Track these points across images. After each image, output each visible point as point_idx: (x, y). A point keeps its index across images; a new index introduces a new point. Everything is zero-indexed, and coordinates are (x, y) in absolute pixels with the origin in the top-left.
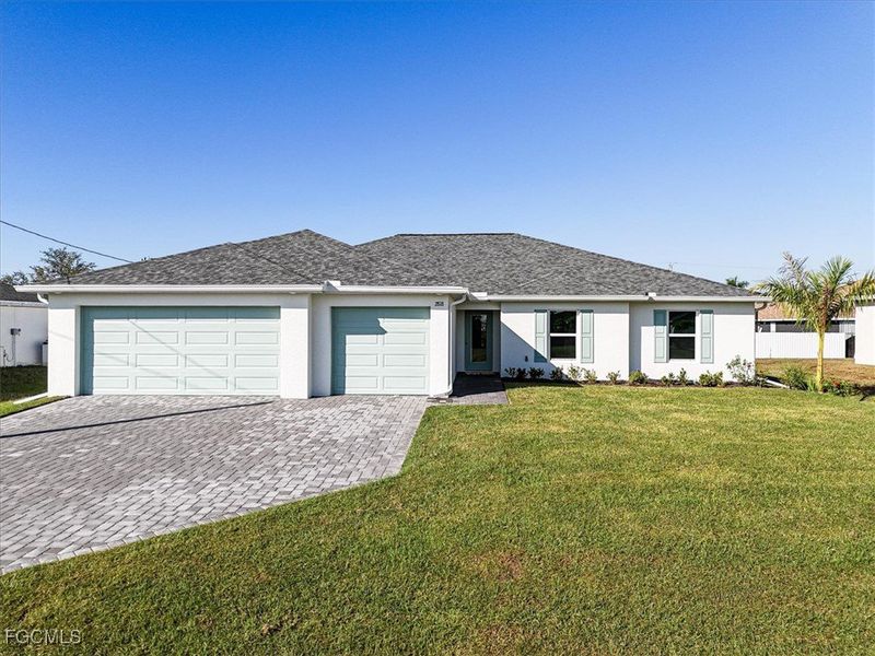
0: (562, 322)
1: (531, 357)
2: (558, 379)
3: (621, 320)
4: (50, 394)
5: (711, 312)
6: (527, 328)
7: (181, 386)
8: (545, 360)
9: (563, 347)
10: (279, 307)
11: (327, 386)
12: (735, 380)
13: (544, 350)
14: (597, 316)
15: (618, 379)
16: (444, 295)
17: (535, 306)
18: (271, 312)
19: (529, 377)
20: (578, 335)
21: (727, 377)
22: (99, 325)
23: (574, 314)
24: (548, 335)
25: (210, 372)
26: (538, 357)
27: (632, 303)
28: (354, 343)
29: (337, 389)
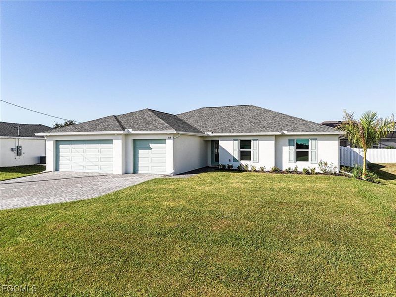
0: (245, 144)
1: (232, 160)
2: (240, 170)
3: (271, 143)
4: (47, 171)
5: (316, 139)
6: (230, 147)
7: (85, 169)
8: (238, 161)
9: (245, 156)
10: (112, 140)
11: (131, 169)
12: (321, 172)
13: (237, 157)
14: (260, 142)
15: (264, 170)
16: (170, 134)
17: (234, 138)
18: (110, 141)
19: (227, 168)
20: (252, 150)
21: (318, 170)
22: (61, 146)
23: (250, 141)
24: (239, 150)
25: (93, 164)
26: (235, 160)
27: (276, 136)
28: (141, 153)
29: (135, 172)
